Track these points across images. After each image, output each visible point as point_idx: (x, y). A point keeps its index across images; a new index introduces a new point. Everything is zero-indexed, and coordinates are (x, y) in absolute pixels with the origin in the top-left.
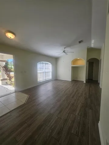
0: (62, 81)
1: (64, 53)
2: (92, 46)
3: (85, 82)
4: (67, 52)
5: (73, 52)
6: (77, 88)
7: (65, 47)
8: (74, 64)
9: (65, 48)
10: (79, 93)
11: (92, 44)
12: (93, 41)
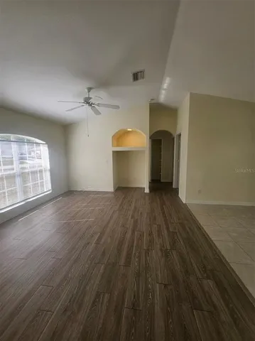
0: (89, 193)
1: (87, 106)
2: (162, 98)
3: (147, 191)
4: (98, 105)
5: (117, 107)
6: (133, 217)
7: (89, 86)
8: (118, 146)
9: (90, 89)
10: (141, 236)
11: (163, 92)
12: (166, 83)
